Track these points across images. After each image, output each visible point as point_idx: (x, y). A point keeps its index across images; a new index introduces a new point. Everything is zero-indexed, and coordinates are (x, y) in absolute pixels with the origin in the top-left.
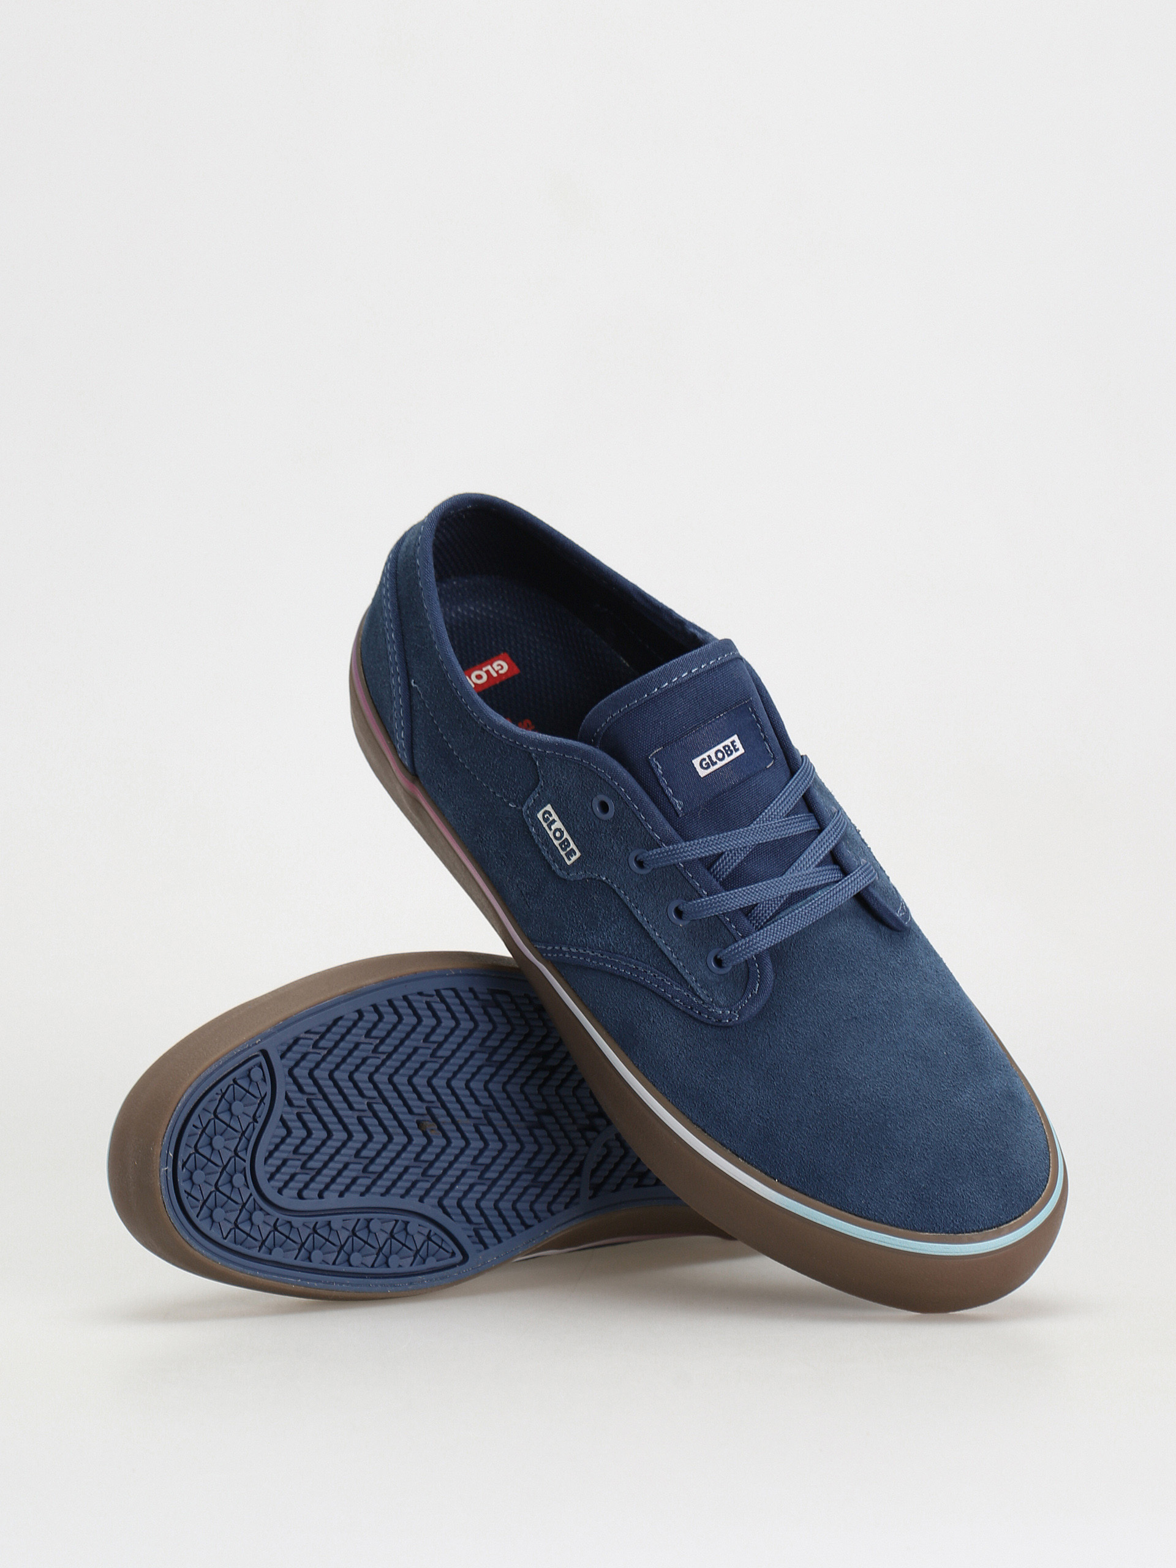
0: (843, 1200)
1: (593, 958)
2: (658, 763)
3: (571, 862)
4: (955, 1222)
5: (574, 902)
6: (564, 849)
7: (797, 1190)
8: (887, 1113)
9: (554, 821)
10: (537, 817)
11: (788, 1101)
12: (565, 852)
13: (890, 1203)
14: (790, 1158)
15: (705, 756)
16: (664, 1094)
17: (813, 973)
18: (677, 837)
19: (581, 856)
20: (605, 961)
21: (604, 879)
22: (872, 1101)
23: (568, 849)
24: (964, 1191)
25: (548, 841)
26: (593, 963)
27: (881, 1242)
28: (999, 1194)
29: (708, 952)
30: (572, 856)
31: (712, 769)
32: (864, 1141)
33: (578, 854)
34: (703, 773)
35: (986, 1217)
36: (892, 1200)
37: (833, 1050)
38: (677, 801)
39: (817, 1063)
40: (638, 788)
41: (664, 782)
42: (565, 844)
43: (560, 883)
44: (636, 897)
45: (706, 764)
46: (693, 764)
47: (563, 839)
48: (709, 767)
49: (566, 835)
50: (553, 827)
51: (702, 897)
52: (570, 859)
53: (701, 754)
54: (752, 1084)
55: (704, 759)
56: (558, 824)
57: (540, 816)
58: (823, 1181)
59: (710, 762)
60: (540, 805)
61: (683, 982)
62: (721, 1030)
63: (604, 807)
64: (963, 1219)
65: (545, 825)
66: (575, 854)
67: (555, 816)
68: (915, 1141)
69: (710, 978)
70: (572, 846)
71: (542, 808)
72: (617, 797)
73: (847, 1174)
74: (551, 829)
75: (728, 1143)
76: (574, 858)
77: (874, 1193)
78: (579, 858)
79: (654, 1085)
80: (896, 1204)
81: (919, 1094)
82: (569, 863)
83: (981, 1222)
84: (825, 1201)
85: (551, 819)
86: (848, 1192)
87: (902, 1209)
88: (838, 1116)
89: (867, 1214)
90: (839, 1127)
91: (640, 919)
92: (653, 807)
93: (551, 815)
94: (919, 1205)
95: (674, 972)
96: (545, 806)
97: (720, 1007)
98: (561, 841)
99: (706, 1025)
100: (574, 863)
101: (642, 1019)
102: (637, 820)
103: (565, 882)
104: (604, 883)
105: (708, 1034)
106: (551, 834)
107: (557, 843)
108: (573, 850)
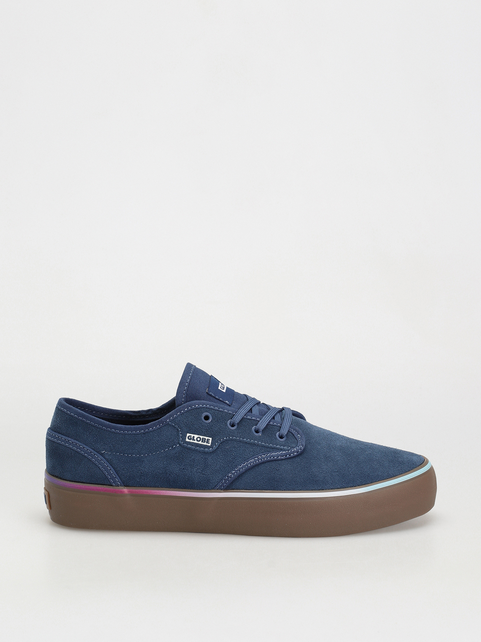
1: (242, 468)
2: (211, 393)
3: (210, 444)
6: (204, 442)
9: (194, 437)
10: (187, 441)
12: (206, 442)
19: (212, 438)
20: (247, 465)
21: (225, 438)
23: (206, 440)
25: (197, 445)
26: (244, 469)
29: (275, 436)
33: (211, 439)
38: (226, 401)
40: (213, 403)
41: (217, 398)
42: (203, 440)
43: (212, 454)
44: (240, 436)
45: (222, 388)
47: (201, 439)
49: (202, 437)
50: (195, 439)
51: (259, 421)
56: (196, 436)
57: (187, 440)
60: (184, 437)
61: (276, 450)
62: (301, 455)
63: (207, 417)
65: (191, 441)
67: (192, 435)
69: (283, 443)
70: (207, 438)
71: (186, 437)
72: (207, 409)
74: (195, 440)
76: (210, 442)
82: (210, 445)
85: (192, 437)
91: (247, 441)
92: (222, 405)
93: (191, 436)
95: (271, 449)
96: (186, 435)
97: (294, 448)
98: (201, 441)
99: (294, 457)
100: (212, 443)
101: (274, 472)
102: (221, 412)
103: (213, 452)
104: (226, 440)
105: (298, 459)
106: (196, 442)
107: (200, 443)
108: (208, 439)
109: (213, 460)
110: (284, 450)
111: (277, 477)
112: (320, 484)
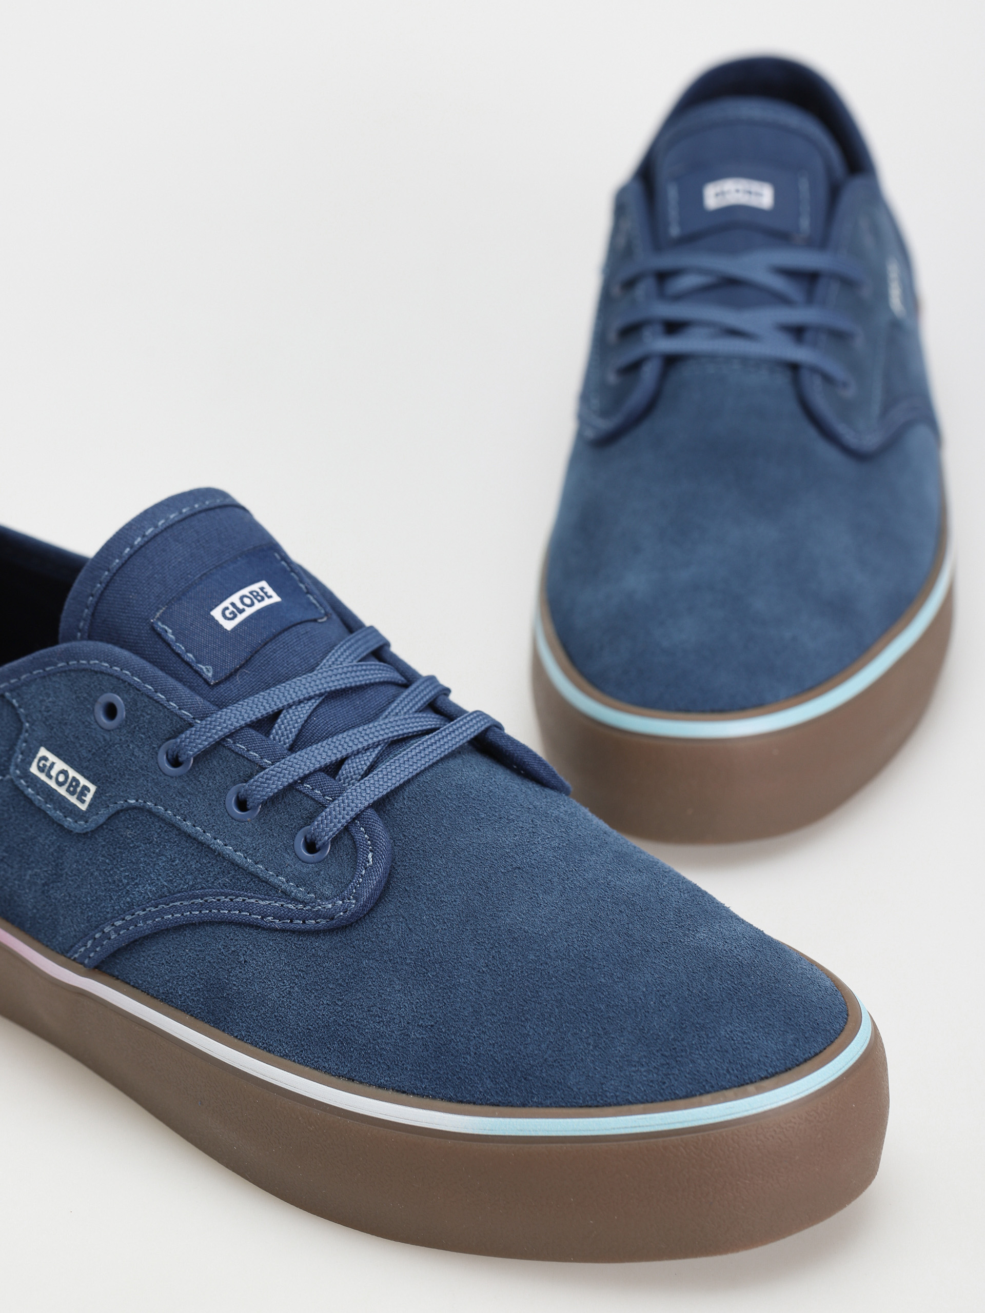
0: (566, 1093)
1: (145, 918)
2: (166, 628)
3: (86, 805)
4: (731, 1072)
5: (103, 856)
6: (71, 793)
7: (498, 1105)
8: (595, 965)
10: (30, 772)
11: (454, 991)
12: (76, 796)
13: (633, 1074)
14: (478, 1065)
15: (226, 603)
16: (285, 1056)
17: (443, 826)
18: (213, 708)
19: (98, 788)
20: (161, 913)
21: (133, 801)
22: (569, 956)
23: (79, 789)
24: (731, 1032)
25: (50, 794)
26: (148, 925)
27: (635, 1127)
28: (782, 1029)
29: (293, 837)
30: (85, 795)
31: (240, 618)
32: (572, 1007)
34: (229, 625)
35: (774, 1057)
36: (633, 1069)
37: (498, 911)
38: (203, 667)
39: (479, 932)
40: (148, 666)
41: (180, 648)
42: (73, 786)
43: (81, 841)
44: (180, 806)
45: (230, 614)
46: (212, 617)
47: (69, 780)
48: (235, 616)
49: (72, 773)
50: (53, 773)
51: (265, 769)
52: (83, 802)
53: (221, 601)
54: (397, 987)
55: (227, 608)
56: (60, 765)
57: (34, 769)
58: (530, 1078)
59: (235, 610)
60: (30, 754)
61: (270, 889)
62: (337, 933)
63: (111, 711)
64: (742, 1065)
65: (42, 777)
66: (89, 790)
67: (52, 758)
68: (644, 990)
69: (304, 870)
70: (83, 781)
71: (34, 757)
72: (122, 685)
73: (562, 1057)
74: (50, 777)
75: (387, 1081)
76: (89, 798)
77: (607, 1068)
78: (96, 792)
79: (269, 1051)
80: (641, 1072)
81: (634, 939)
82: (83, 807)
83: (768, 1065)
84: (541, 1104)
85: (48, 764)
86: (570, 1079)
87: (651, 1076)
88: (528, 986)
89: (605, 1099)
90: (534, 999)
91: (190, 830)
92: (172, 681)
93: (47, 759)
94: (674, 1064)
95: (254, 882)
96: (37, 752)
97: (327, 899)
98: (67, 785)
99: (315, 933)
100: (90, 805)
101: (229, 967)
102: (156, 705)
103: (86, 835)
104: (134, 808)
105: (322, 945)
106: (52, 784)
107: (62, 791)
108: (85, 788)
109: (77, 862)
110: (295, 900)
111: (235, 985)
112: (352, 1056)
